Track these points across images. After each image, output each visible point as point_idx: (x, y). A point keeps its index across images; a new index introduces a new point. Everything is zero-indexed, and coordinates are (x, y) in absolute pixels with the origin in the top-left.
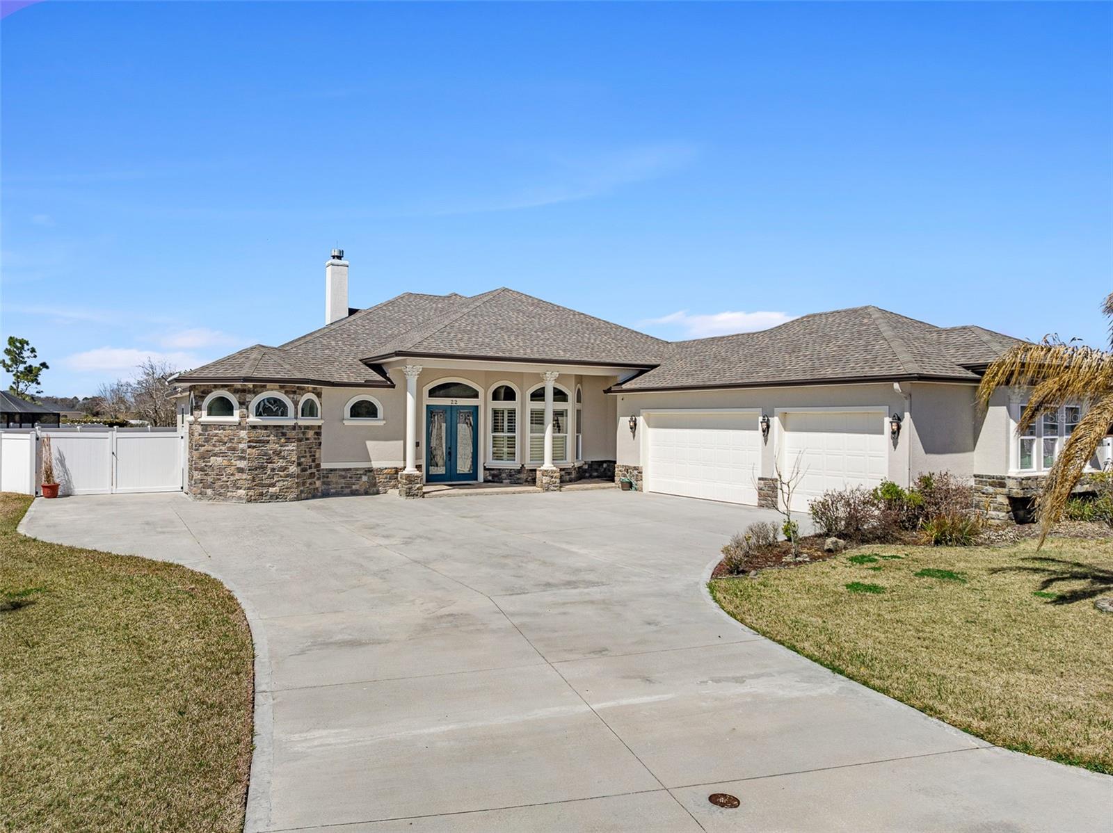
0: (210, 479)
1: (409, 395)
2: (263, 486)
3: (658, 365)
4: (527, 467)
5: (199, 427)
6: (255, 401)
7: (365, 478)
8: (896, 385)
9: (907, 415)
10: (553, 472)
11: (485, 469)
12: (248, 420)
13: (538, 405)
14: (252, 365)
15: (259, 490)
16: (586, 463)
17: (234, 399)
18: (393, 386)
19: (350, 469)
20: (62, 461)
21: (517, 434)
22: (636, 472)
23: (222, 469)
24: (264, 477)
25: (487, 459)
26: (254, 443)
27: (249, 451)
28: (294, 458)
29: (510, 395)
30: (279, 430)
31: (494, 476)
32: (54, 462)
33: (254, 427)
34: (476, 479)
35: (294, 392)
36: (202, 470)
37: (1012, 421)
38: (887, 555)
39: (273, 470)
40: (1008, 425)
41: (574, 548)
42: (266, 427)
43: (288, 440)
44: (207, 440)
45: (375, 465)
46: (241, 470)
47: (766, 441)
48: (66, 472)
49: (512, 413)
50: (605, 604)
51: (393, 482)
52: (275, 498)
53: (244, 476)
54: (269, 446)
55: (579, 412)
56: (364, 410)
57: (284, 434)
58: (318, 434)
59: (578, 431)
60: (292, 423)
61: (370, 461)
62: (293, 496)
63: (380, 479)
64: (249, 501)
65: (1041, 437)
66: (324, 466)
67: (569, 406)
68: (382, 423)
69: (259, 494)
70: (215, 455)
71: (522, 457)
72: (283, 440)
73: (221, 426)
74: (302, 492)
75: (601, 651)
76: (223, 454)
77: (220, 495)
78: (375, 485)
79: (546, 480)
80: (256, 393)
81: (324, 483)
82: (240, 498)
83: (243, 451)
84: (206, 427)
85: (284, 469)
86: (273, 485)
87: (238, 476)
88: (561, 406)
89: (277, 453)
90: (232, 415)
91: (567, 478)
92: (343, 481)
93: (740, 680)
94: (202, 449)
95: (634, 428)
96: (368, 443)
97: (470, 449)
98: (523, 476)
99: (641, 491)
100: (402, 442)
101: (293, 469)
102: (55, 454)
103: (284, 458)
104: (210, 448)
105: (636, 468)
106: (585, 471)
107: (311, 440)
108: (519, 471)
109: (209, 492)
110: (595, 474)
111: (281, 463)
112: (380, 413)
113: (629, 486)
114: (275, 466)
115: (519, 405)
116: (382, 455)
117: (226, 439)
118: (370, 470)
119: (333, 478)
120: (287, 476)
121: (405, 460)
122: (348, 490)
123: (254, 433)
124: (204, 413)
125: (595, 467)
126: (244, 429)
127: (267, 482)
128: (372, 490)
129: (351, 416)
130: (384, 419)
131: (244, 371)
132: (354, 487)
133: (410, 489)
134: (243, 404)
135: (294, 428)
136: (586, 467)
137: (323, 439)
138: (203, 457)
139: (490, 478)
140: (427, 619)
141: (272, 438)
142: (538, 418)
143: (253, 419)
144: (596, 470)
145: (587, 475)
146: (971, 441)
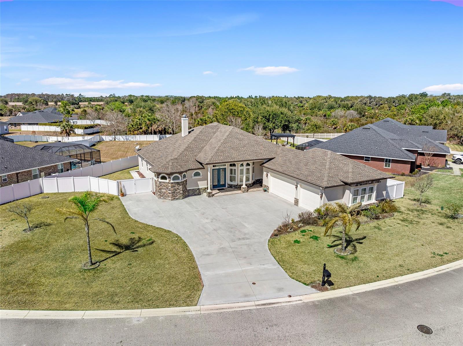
0: (162, 195)
1: (208, 172)
2: (175, 196)
3: (275, 158)
4: (239, 184)
5: (159, 182)
6: (172, 177)
7: (198, 191)
8: (321, 188)
9: (324, 194)
10: (245, 188)
11: (228, 184)
12: (171, 182)
13: (242, 168)
14: (171, 168)
15: (174, 197)
16: (255, 180)
17: (167, 176)
18: (204, 169)
19: (194, 189)
20: (124, 187)
21: (236, 176)
22: (267, 187)
23: (165, 192)
24: (175, 194)
25: (228, 182)
26: (172, 187)
27: (171, 189)
28: (182, 189)
29: (234, 165)
30: (178, 183)
31: (230, 186)
32: (122, 187)
33: (172, 183)
34: (225, 187)
35: (181, 174)
36: (160, 192)
37: (351, 194)
38: (309, 230)
39: (177, 193)
40: (350, 195)
41: (246, 225)
42: (175, 183)
43: (180, 185)
44: (161, 185)
45: (200, 187)
46: (169, 193)
47: (297, 190)
48: (125, 190)
49: (235, 170)
50: (248, 245)
51: (205, 191)
52: (177, 199)
53: (170, 195)
54: (176, 187)
55: (253, 168)
56: (197, 174)
57: (179, 184)
58: (186, 181)
59: (253, 172)
60: (181, 181)
61: (199, 186)
62: (181, 198)
63: (201, 191)
64: (172, 200)
65: (360, 195)
66: (188, 189)
67: (251, 168)
68: (202, 177)
69: (174, 198)
70: (163, 189)
71: (238, 182)
72: (179, 185)
73: (164, 182)
74: (183, 197)
75: (245, 258)
76: (165, 189)
77: (165, 198)
78: (200, 192)
79: (243, 190)
80: (172, 175)
81: (188, 193)
82: (169, 199)
83: (170, 189)
84: (160, 182)
85: (179, 192)
86: (177, 196)
87: (169, 194)
88: (248, 167)
89: (178, 189)
90: (167, 180)
91: (250, 186)
92: (192, 192)
93: (264, 265)
94: (160, 187)
95: (267, 176)
96: (198, 182)
97: (224, 179)
98: (238, 187)
99: (269, 192)
100: (206, 181)
101: (181, 192)
102: (122, 185)
103: (179, 189)
104: (161, 187)
105: (267, 186)
106: (255, 182)
107: (184, 184)
108: (237, 185)
109: (162, 197)
110: (258, 183)
111: (179, 191)
112: (201, 175)
113: (265, 191)
114: (177, 192)
115: (237, 168)
116: (202, 185)
117: (165, 186)
118: (199, 189)
119: (190, 191)
120: (180, 194)
121: (208, 185)
122: (194, 194)
123: (172, 184)
124: (160, 179)
125: (258, 181)
126: (170, 183)
127: (176, 195)
128: (199, 194)
129: (194, 176)
130: (202, 176)
131: (169, 170)
132: (195, 193)
133: (209, 195)
134: (169, 178)
135: (181, 182)
136: (255, 181)
137: (187, 182)
138: (160, 189)
139: (229, 187)
140: (219, 249)
141: (176, 185)
142: (242, 172)
143: (172, 181)
144: (258, 182)
145: (256, 183)
146: (342, 197)
